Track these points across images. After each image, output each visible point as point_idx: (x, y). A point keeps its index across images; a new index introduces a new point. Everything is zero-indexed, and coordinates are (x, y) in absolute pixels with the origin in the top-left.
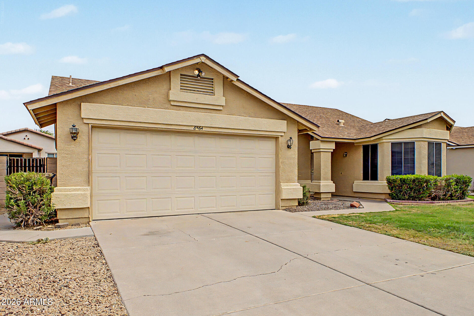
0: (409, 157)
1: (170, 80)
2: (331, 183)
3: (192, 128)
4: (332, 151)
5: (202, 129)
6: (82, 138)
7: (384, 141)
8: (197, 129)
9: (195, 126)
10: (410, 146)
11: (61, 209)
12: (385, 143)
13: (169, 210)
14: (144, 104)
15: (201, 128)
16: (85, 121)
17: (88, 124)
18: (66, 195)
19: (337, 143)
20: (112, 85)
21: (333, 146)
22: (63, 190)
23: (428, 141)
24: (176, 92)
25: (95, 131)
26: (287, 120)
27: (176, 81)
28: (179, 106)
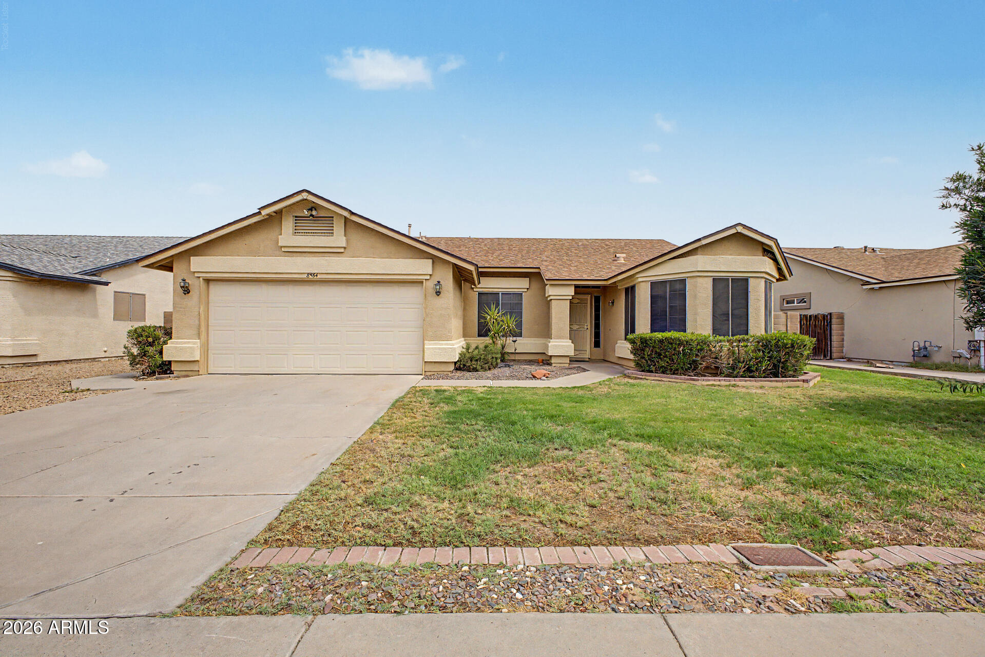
0: (677, 303)
1: (281, 224)
2: (569, 343)
3: (305, 276)
4: (571, 298)
5: (317, 276)
6: (194, 293)
7: (640, 280)
8: (310, 277)
9: (308, 274)
10: (678, 286)
11: (176, 361)
12: (642, 284)
13: (285, 367)
14: (255, 253)
15: (315, 275)
16: (196, 275)
17: (199, 277)
18: (176, 348)
19: (576, 287)
20: (213, 236)
21: (571, 291)
22: (175, 343)
23: (712, 276)
24: (287, 235)
25: (211, 284)
26: (434, 259)
27: (288, 225)
28: (292, 252)
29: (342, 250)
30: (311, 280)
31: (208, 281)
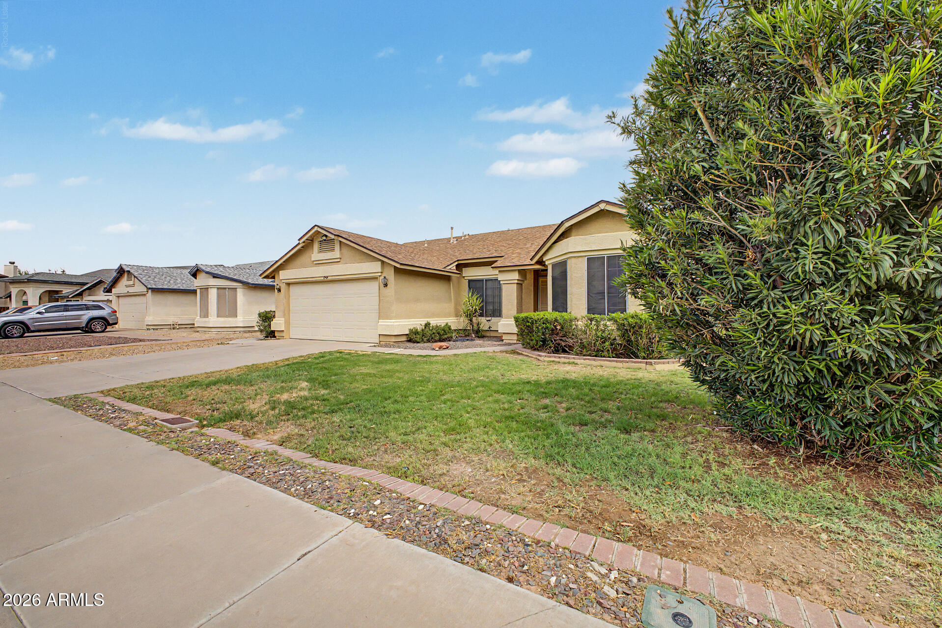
1: (313, 246)
3: (323, 278)
5: (328, 278)
6: (282, 291)
8: (325, 278)
11: (277, 330)
14: (304, 266)
16: (283, 281)
18: (276, 323)
22: (275, 320)
23: (585, 256)
24: (315, 254)
25: (291, 286)
26: (383, 262)
27: (316, 246)
28: (319, 263)
29: (339, 260)
30: (326, 281)
31: (288, 284)
